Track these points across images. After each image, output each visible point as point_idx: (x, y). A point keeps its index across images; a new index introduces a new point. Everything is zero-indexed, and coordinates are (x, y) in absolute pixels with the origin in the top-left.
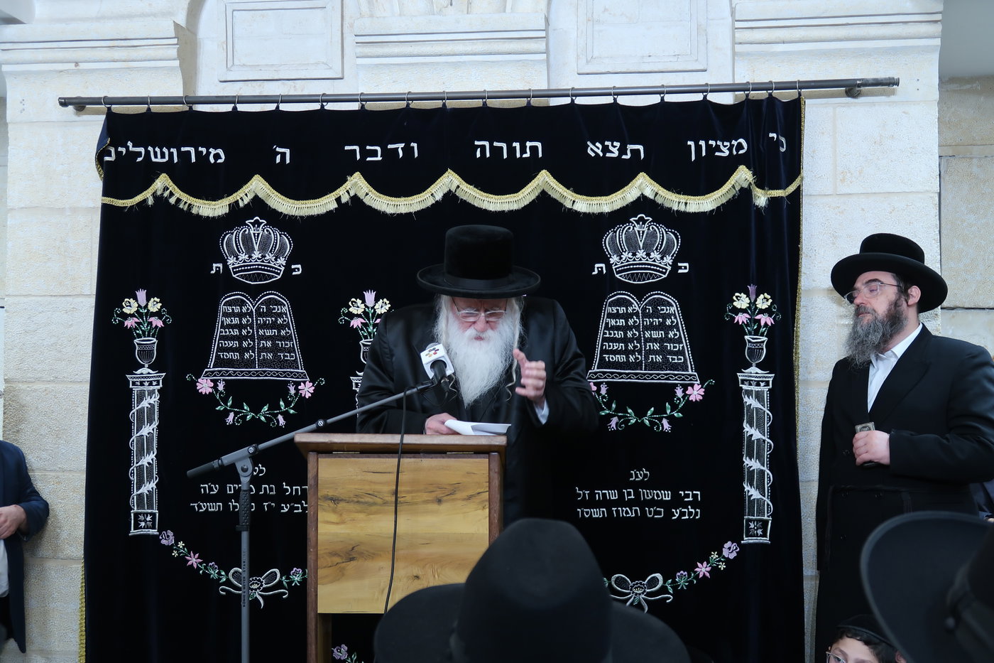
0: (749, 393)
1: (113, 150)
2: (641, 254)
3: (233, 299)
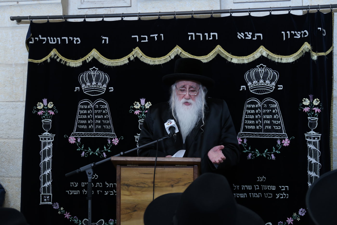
0: (310, 143)
1: (33, 39)
2: (261, 81)
3: (84, 102)
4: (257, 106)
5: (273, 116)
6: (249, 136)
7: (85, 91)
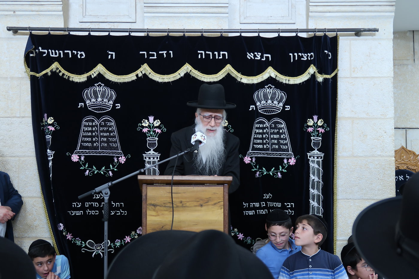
0: (313, 161)
1: (34, 51)
2: (269, 102)
3: (89, 119)
4: (265, 126)
5: (280, 136)
6: (257, 155)
7: (89, 107)
